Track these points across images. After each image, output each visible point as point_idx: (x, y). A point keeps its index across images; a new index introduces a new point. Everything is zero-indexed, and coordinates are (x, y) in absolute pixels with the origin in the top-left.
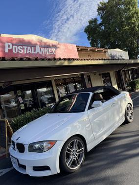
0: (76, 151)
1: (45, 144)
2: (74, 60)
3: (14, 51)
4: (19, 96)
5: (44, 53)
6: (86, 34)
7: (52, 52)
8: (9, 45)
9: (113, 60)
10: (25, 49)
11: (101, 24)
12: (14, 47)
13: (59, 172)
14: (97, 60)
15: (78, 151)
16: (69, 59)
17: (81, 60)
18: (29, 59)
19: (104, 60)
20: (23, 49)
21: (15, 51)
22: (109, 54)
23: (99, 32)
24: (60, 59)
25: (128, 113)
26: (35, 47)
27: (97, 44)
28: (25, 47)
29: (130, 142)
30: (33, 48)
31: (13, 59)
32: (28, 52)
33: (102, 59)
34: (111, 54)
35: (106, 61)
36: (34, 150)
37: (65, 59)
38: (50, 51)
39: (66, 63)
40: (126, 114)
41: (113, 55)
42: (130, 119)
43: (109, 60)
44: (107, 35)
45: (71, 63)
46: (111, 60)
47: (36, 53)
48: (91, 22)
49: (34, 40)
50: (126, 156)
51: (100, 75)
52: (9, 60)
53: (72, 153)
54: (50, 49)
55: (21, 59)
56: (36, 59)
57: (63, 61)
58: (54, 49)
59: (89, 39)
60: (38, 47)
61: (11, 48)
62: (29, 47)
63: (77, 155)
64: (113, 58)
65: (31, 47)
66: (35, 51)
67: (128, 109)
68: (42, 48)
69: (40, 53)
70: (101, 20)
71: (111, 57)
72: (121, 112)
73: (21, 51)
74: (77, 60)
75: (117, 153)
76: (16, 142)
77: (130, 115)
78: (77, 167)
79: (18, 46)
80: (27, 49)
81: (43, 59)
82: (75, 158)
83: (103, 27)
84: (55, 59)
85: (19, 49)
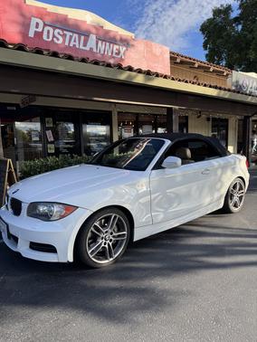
0: (112, 234)
1: (56, 209)
2: (157, 75)
3: (45, 37)
4: (48, 129)
5: (102, 52)
6: (203, 36)
7: (118, 53)
8: (37, 24)
9: (239, 92)
10: (68, 37)
11: (237, 20)
12: (47, 28)
13: (71, 260)
14: (205, 85)
15: (114, 234)
16: (148, 73)
17: (173, 79)
18: (70, 58)
19: (220, 88)
20: (64, 36)
21: (48, 37)
22: (234, 80)
23: (229, 35)
24: (130, 69)
25: (232, 196)
26: (88, 36)
27: (220, 59)
28: (68, 34)
29: (217, 243)
30: (82, 37)
31: (39, 52)
32: (71, 45)
33: (216, 87)
34: (237, 82)
35: (223, 92)
36: (37, 214)
37: (140, 71)
38: (115, 51)
39: (140, 79)
40: (229, 196)
41: (240, 83)
42: (235, 206)
43: (229, 90)
44: (243, 45)
45: (150, 80)
46: (234, 91)
47: (87, 48)
48: (217, 12)
49: (88, 22)
50: (199, 264)
51: (208, 119)
52: (31, 51)
53: (102, 235)
54: (116, 47)
55: (55, 55)
56: (83, 60)
57: (134, 73)
58: (124, 48)
59: (205, 46)
60: (93, 38)
61: (40, 30)
62: (76, 36)
63: (111, 240)
64: (239, 89)
65: (80, 34)
66: (85, 45)
67: (235, 187)
68: (100, 42)
69: (95, 50)
70: (239, 11)
71: (236, 86)
72: (219, 190)
73: (58, 39)
74: (165, 77)
75: (186, 256)
76: (11, 196)
77: (236, 198)
78: (107, 261)
79: (55, 28)
80: (71, 37)
81: (96, 63)
82: (107, 246)
83: (240, 27)
84: (120, 67)
85: (56, 34)
